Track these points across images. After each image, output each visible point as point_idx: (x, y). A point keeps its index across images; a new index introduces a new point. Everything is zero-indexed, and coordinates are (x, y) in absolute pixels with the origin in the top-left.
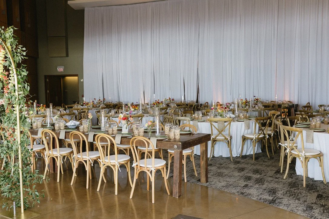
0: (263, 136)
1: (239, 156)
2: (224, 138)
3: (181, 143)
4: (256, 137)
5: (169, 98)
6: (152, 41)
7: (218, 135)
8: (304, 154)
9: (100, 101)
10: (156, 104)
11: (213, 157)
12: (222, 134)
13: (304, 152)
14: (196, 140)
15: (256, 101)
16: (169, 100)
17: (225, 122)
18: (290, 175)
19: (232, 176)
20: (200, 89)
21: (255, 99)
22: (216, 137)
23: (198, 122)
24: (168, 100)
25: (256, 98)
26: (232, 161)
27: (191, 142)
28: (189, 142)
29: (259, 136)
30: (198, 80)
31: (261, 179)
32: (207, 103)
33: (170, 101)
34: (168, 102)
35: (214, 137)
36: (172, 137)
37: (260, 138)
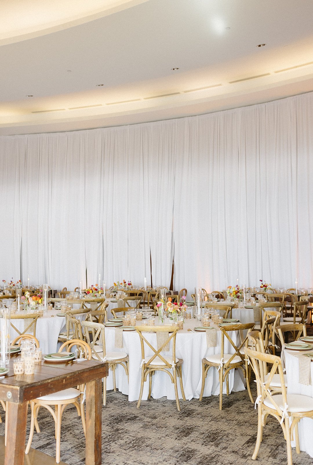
0: (238, 361)
1: (198, 398)
2: (164, 364)
3: (18, 388)
4: (226, 362)
5: (124, 281)
6: (101, 187)
7: (154, 358)
8: (287, 409)
9: (12, 285)
10: (91, 291)
11: (150, 399)
12: (160, 357)
13: (286, 406)
14: (65, 378)
15: (264, 288)
16: (123, 285)
17: (170, 332)
18: (274, 448)
19: (158, 448)
20: (175, 265)
21: (262, 286)
22: (151, 361)
23: (123, 331)
24: (121, 284)
25: (264, 284)
26: (179, 410)
27: (49, 383)
28: (45, 384)
29: (231, 360)
30: (173, 251)
31: (213, 458)
32: (184, 291)
33: (125, 286)
34: (121, 288)
35: (146, 362)
36: (18, 371)
37: (232, 364)
